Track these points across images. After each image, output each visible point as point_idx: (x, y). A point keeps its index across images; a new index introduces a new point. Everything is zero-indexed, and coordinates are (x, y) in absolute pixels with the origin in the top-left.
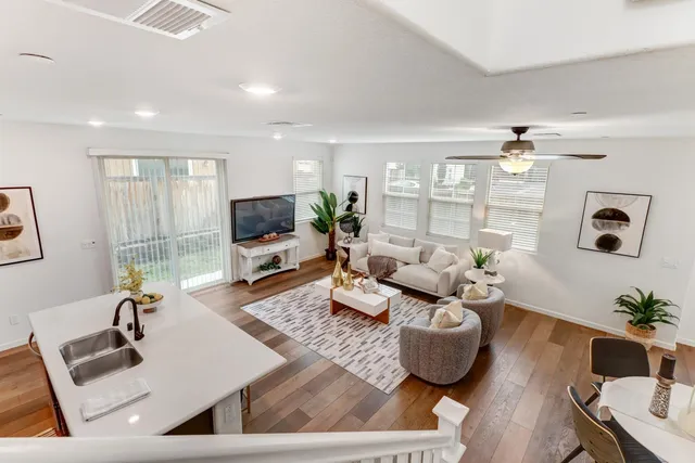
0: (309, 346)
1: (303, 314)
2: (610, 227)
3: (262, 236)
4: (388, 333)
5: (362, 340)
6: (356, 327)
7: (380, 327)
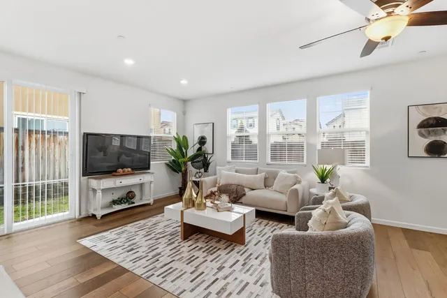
0: (150, 279)
1: (150, 242)
2: (436, 133)
3: (116, 171)
4: (246, 255)
5: (218, 265)
6: (210, 251)
7: (237, 249)
